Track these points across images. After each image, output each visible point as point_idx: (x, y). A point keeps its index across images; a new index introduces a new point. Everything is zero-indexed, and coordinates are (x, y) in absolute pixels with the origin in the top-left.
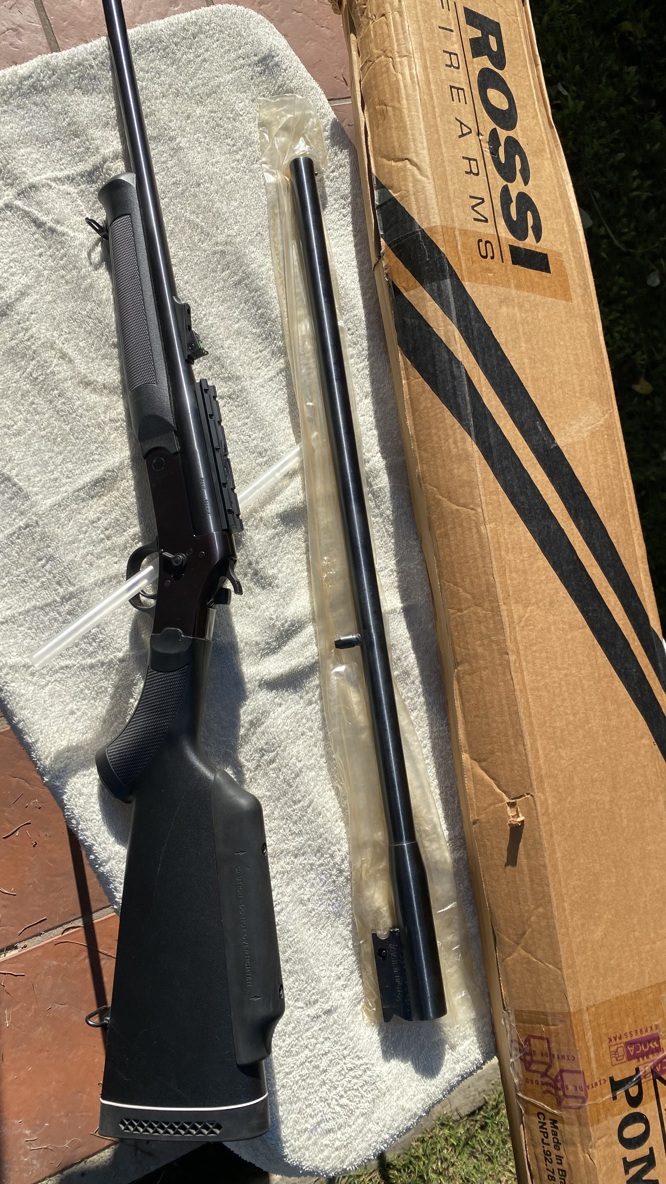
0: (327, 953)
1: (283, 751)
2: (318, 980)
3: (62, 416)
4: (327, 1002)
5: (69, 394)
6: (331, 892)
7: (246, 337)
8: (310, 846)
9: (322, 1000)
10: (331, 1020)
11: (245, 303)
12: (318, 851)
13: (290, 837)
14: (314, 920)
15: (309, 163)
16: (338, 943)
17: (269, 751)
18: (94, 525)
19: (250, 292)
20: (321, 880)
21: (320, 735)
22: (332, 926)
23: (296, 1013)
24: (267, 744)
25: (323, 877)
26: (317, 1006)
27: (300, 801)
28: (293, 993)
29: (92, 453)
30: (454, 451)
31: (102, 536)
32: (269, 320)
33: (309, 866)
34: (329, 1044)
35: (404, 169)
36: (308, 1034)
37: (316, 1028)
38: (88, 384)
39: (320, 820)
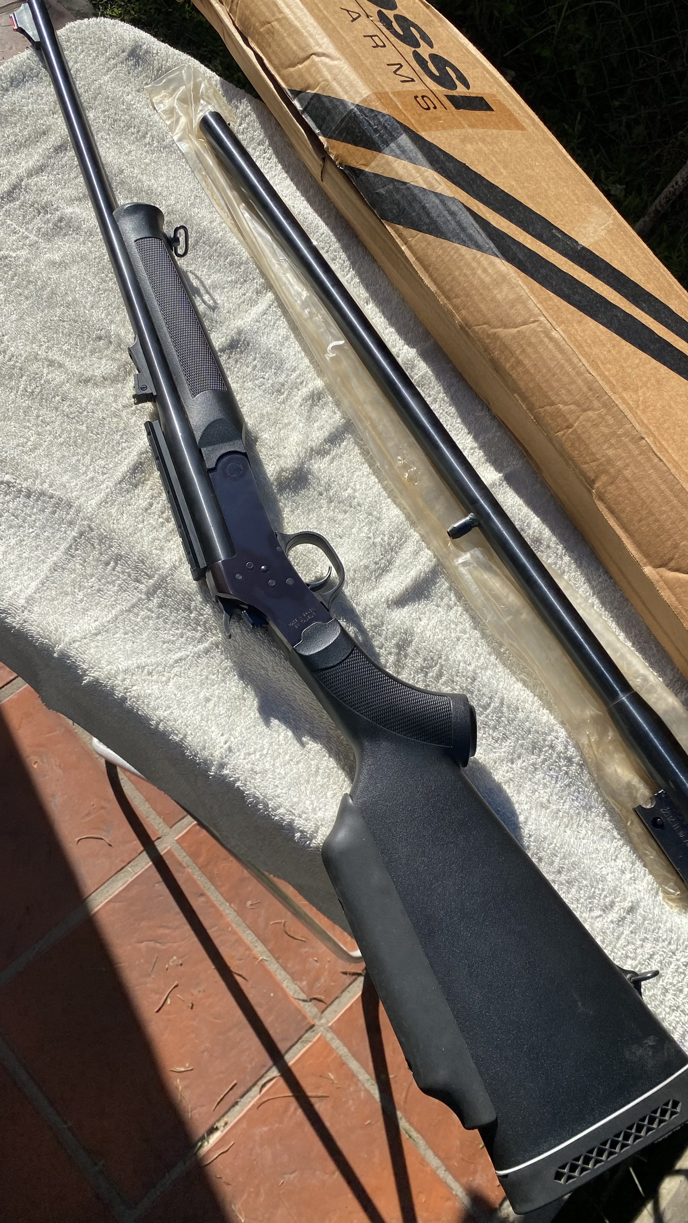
0: (597, 849)
1: (445, 660)
2: (603, 879)
3: (74, 418)
4: (625, 899)
5: (72, 396)
6: (568, 785)
7: (224, 288)
8: (522, 746)
9: (618, 899)
10: (639, 917)
11: (210, 258)
12: (534, 748)
13: (497, 745)
14: (565, 820)
15: (217, 116)
16: (602, 837)
17: (432, 667)
18: (149, 511)
19: (211, 247)
20: (552, 777)
21: (477, 634)
22: (588, 821)
23: (596, 924)
24: (425, 660)
25: (552, 773)
26: (616, 909)
27: (489, 705)
28: (582, 903)
29: (118, 443)
30: (487, 280)
31: (161, 520)
32: (241, 264)
33: (531, 768)
34: (649, 945)
35: (314, 64)
36: (622, 941)
37: (626, 932)
38: (87, 381)
39: (521, 715)
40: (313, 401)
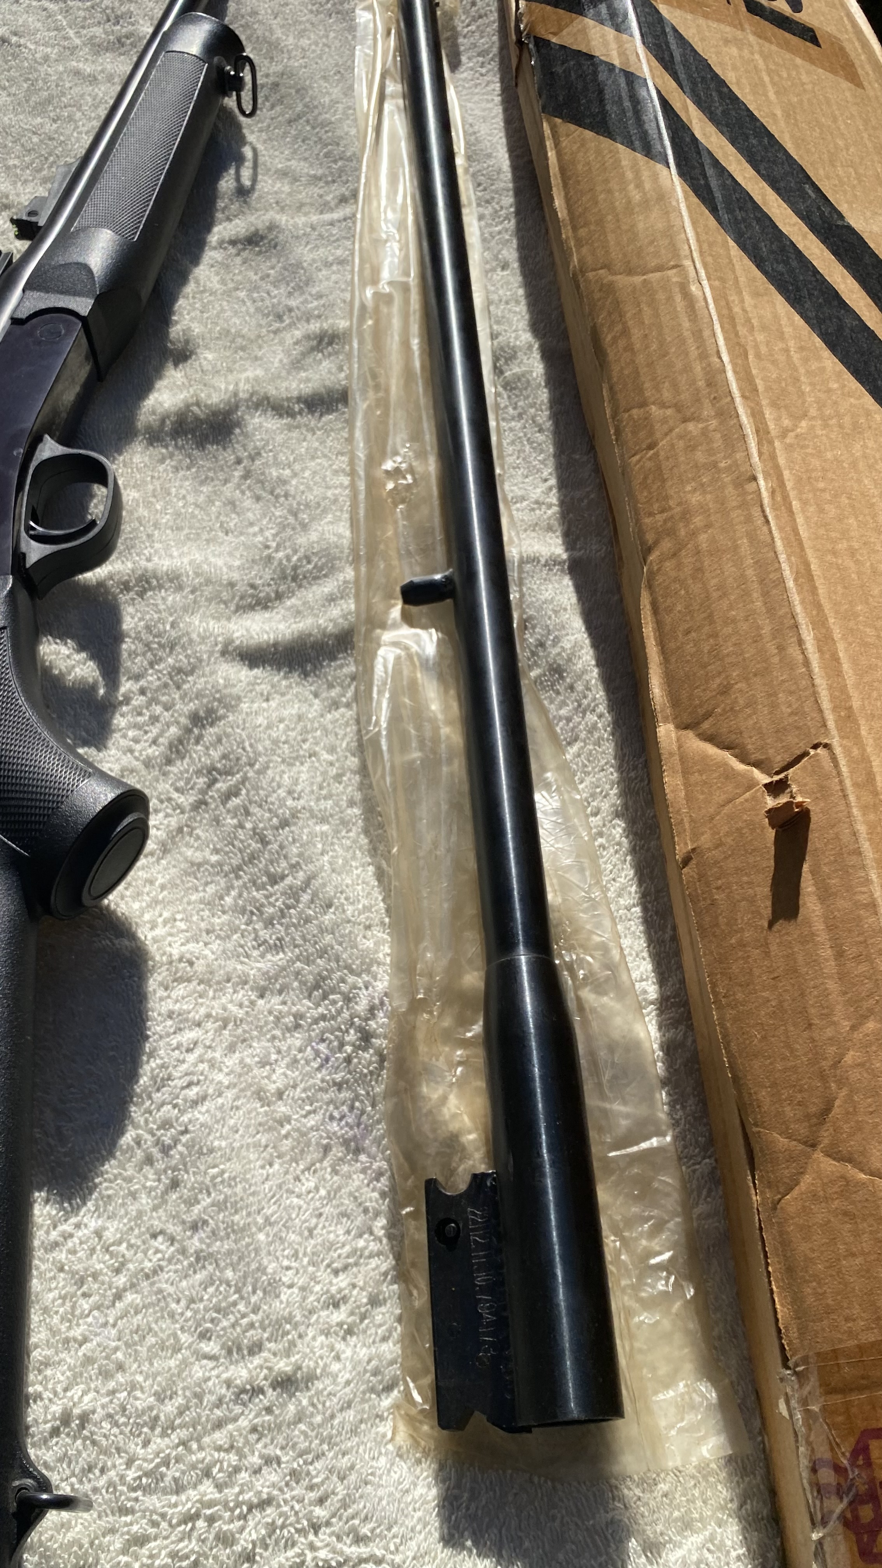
1: (259, 772)
4: (288, 1353)
6: (339, 1086)
8: (298, 973)
9: (271, 1345)
10: (292, 1408)
12: (317, 987)
14: (287, 1143)
16: (344, 1214)
17: (228, 773)
20: (317, 1053)
21: (353, 762)
24: (224, 757)
25: (322, 1047)
26: (257, 1361)
30: (636, 196)
33: (289, 1020)
40: (320, 342)
